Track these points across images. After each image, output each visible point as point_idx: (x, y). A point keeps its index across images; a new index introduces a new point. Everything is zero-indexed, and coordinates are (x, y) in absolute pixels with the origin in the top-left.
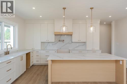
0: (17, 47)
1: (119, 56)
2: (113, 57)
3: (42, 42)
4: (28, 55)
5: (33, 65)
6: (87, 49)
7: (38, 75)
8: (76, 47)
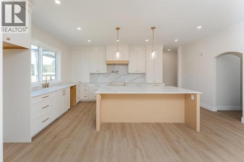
0: (59, 79)
1: (188, 89)
2: (180, 91)
3: (91, 74)
4: (73, 89)
5: (80, 102)
6: (147, 82)
7: (84, 114)
8: (133, 80)
